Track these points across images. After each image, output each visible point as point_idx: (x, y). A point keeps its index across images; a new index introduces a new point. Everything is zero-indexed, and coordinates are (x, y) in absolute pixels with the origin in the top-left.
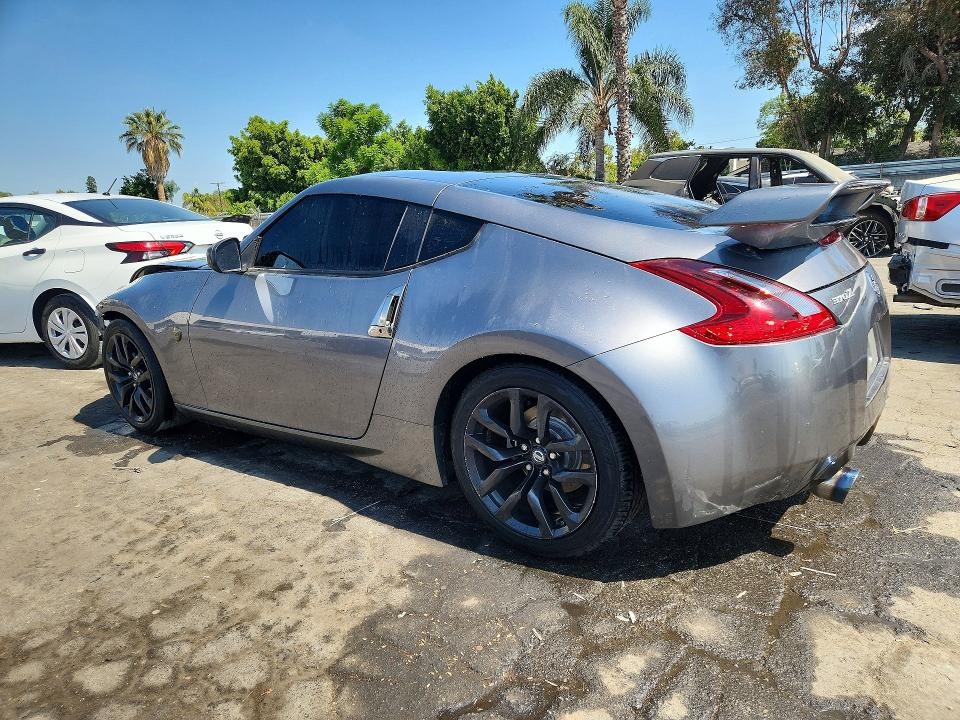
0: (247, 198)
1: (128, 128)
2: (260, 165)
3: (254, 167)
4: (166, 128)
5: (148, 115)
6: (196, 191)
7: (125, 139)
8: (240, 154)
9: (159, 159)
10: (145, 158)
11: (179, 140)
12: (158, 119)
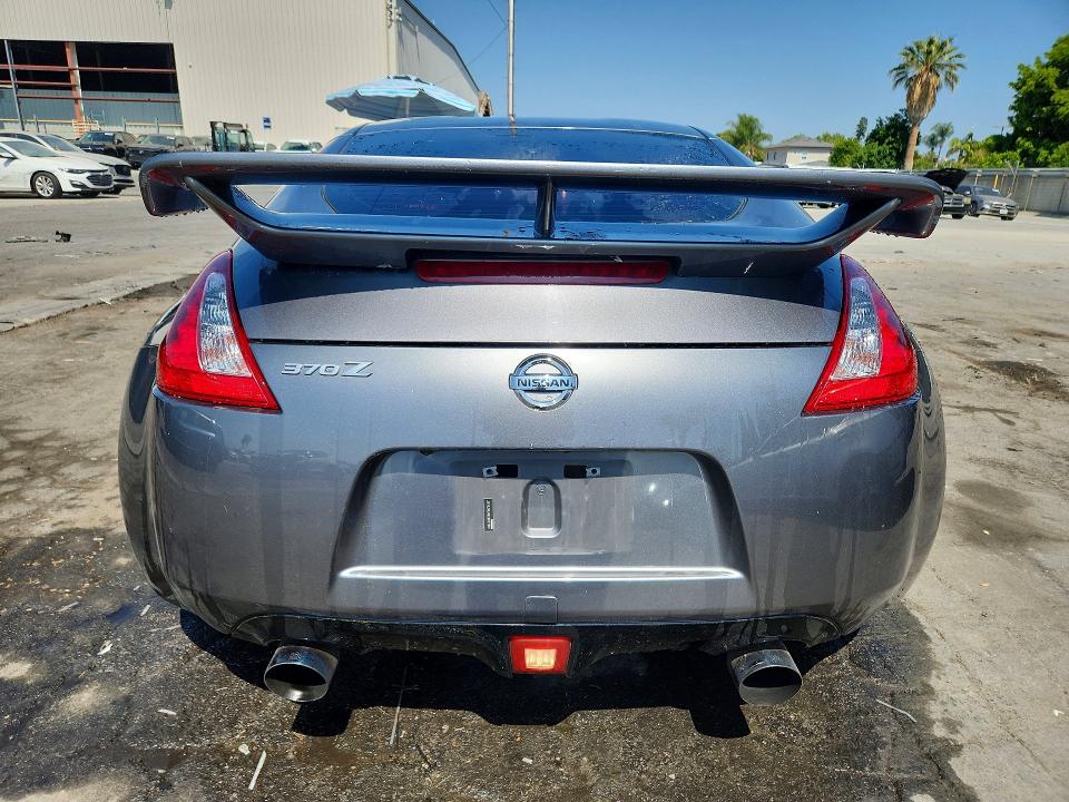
0: (1013, 147)
1: (903, 60)
2: (1047, 103)
3: (1037, 105)
4: (946, 58)
5: (931, 42)
6: (971, 136)
7: (895, 72)
8: (1024, 88)
9: (924, 97)
10: (909, 96)
11: (958, 72)
12: (941, 47)
